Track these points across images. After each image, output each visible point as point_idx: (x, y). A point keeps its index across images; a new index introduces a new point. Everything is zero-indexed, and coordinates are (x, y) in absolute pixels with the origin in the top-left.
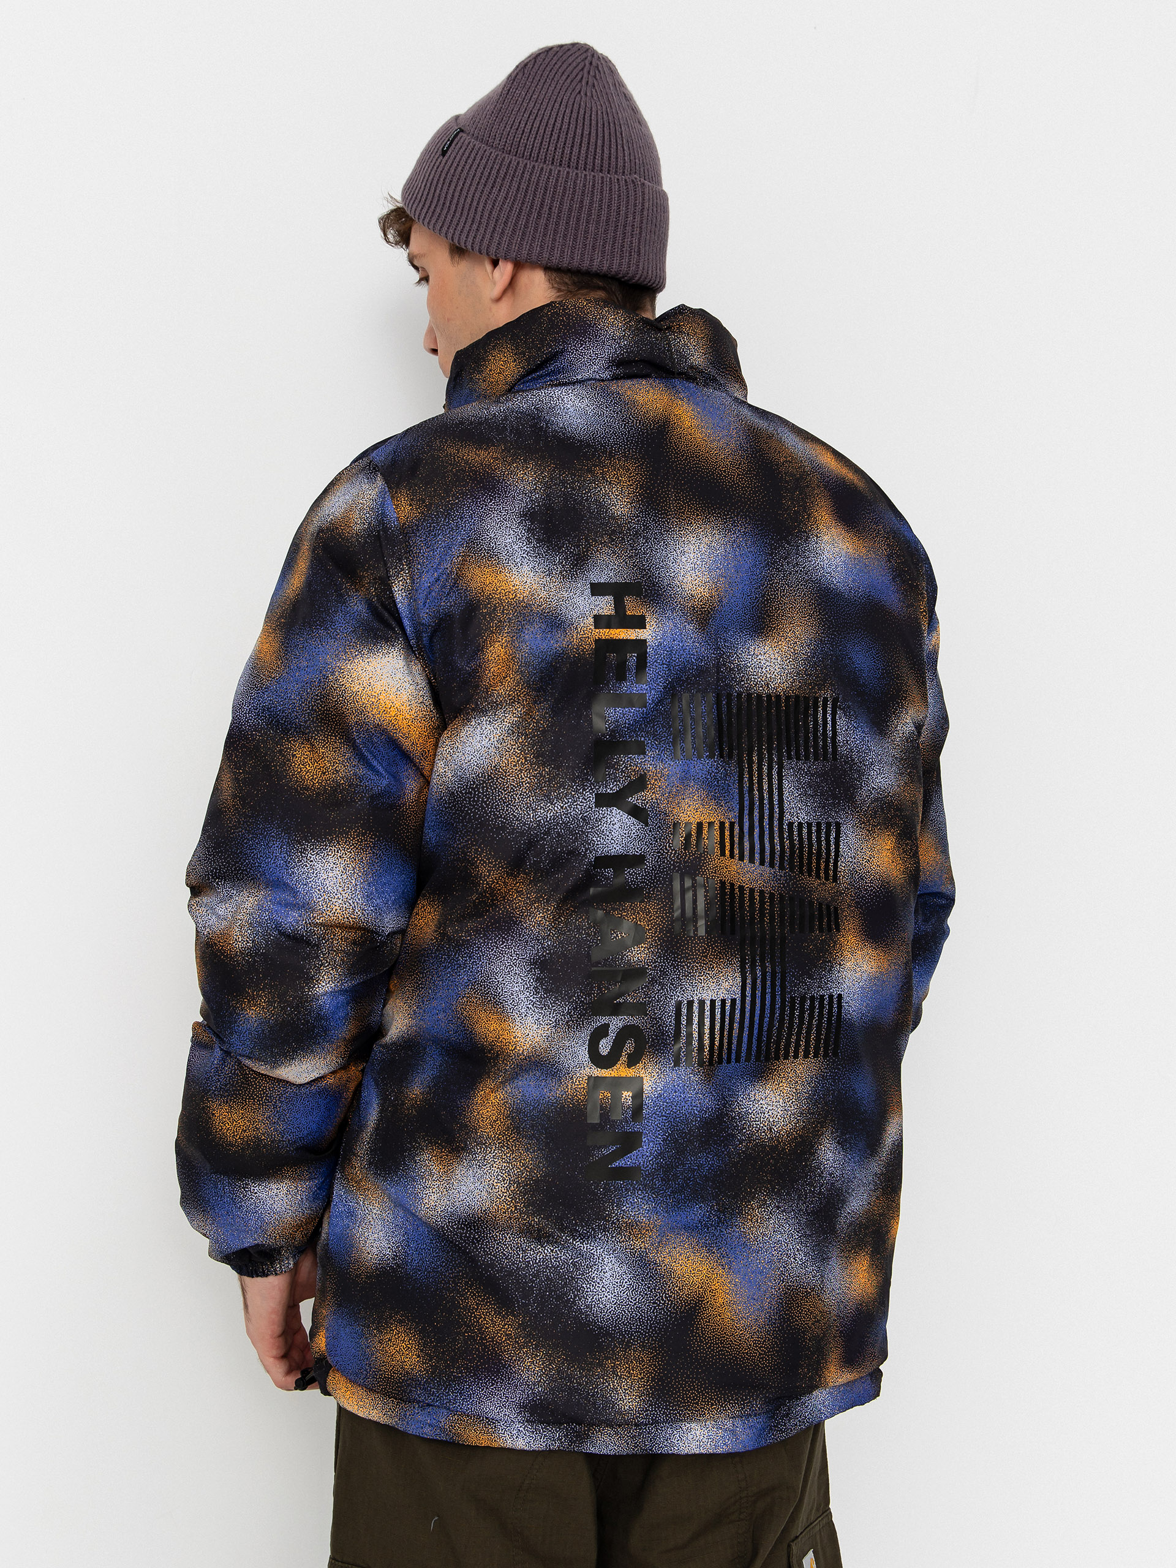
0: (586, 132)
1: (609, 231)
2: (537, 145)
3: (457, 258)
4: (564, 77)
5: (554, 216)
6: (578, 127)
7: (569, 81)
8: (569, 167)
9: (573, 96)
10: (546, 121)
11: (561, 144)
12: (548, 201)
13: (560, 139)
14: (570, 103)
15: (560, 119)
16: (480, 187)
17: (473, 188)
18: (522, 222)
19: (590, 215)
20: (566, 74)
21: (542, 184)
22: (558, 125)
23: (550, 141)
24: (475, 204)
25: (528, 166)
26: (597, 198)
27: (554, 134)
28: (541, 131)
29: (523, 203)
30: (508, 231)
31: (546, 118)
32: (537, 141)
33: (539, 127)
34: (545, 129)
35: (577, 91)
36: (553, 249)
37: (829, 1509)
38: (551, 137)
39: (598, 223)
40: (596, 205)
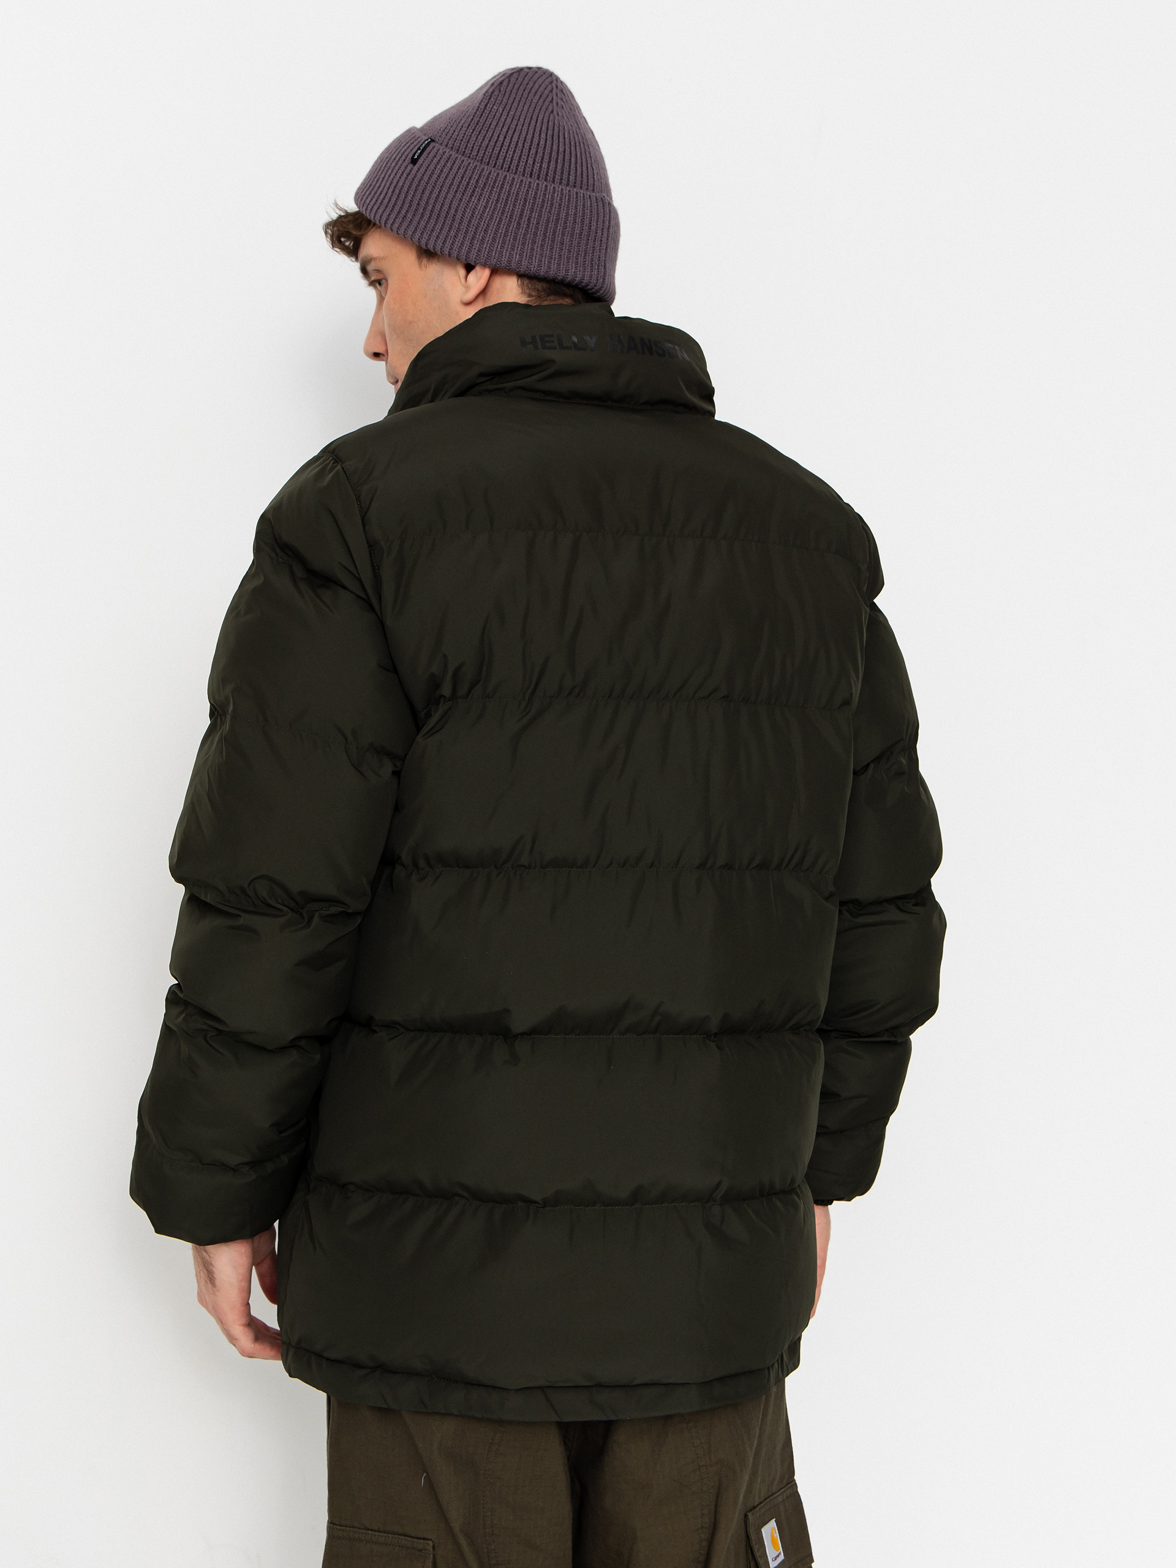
0: (561, 150)
1: (581, 244)
2: (516, 158)
3: (425, 261)
4: (537, 97)
5: (532, 226)
6: (554, 144)
7: (541, 100)
8: (546, 180)
9: (547, 114)
10: (524, 136)
11: (538, 159)
12: (527, 212)
13: (539, 154)
14: (545, 121)
15: (537, 135)
16: (459, 196)
17: (450, 196)
18: (502, 230)
19: (565, 228)
20: (539, 94)
21: (522, 195)
22: (536, 140)
23: (528, 155)
24: (453, 211)
25: (508, 178)
26: (572, 212)
27: (532, 148)
28: (520, 145)
29: (503, 213)
30: (489, 238)
31: (524, 133)
32: (516, 154)
33: (518, 142)
34: (524, 143)
35: (550, 110)
36: (531, 258)
37: (794, 1480)
38: (529, 152)
39: (572, 235)
40: (571, 219)
